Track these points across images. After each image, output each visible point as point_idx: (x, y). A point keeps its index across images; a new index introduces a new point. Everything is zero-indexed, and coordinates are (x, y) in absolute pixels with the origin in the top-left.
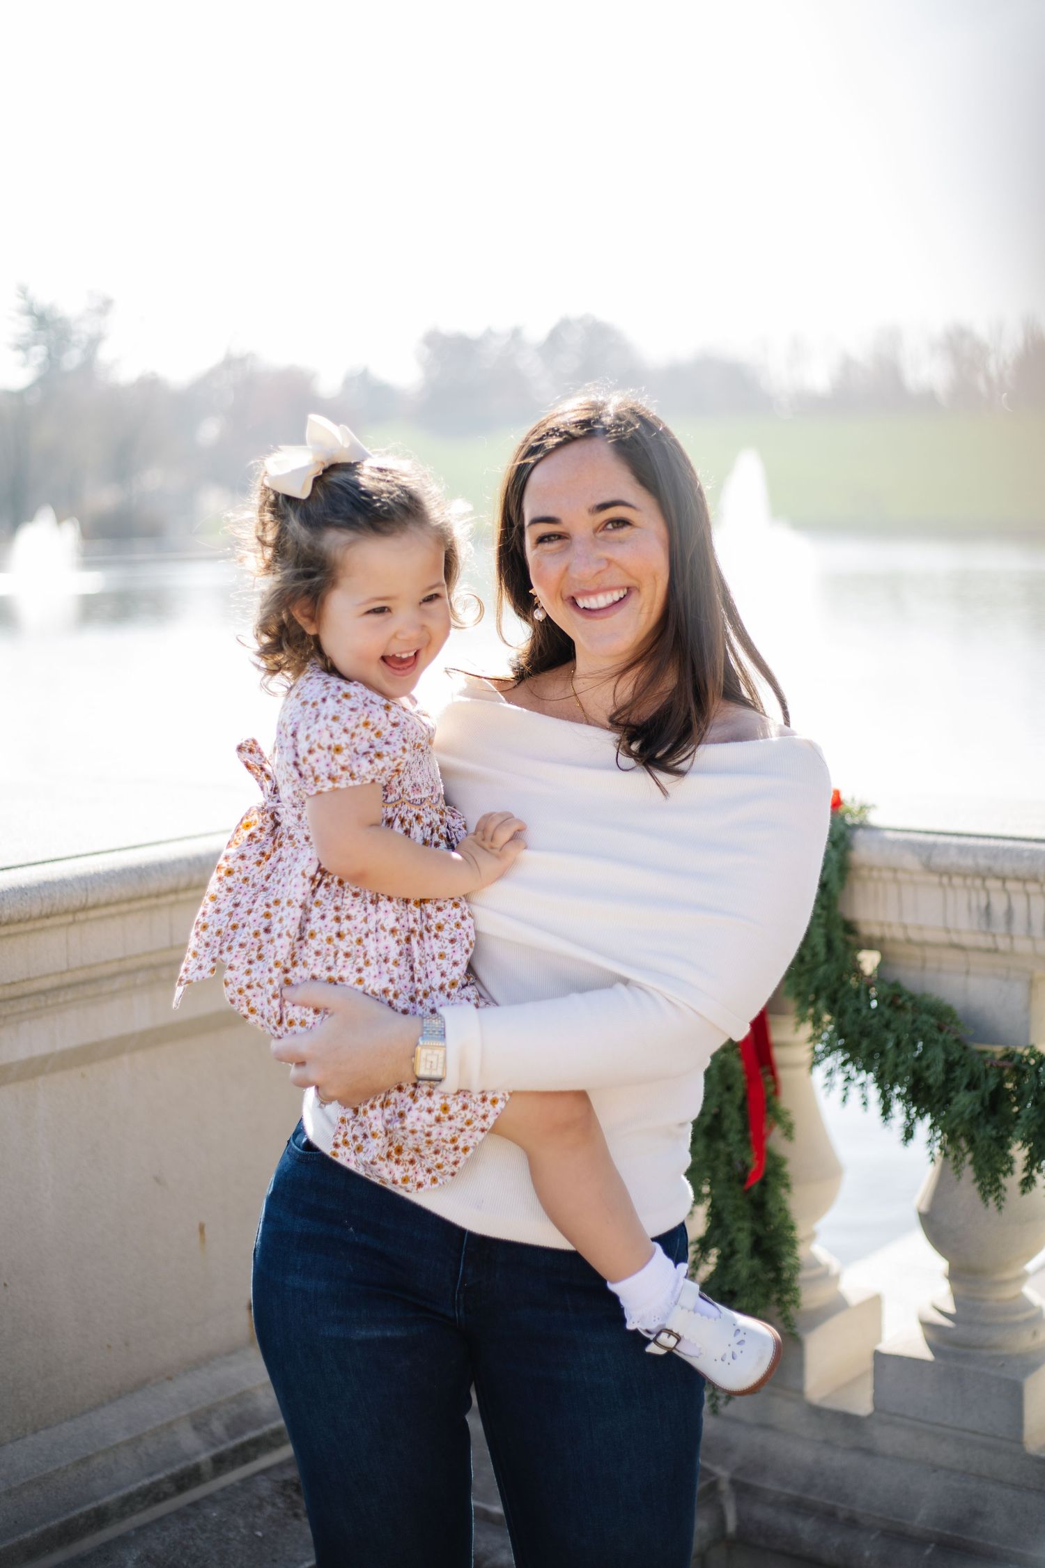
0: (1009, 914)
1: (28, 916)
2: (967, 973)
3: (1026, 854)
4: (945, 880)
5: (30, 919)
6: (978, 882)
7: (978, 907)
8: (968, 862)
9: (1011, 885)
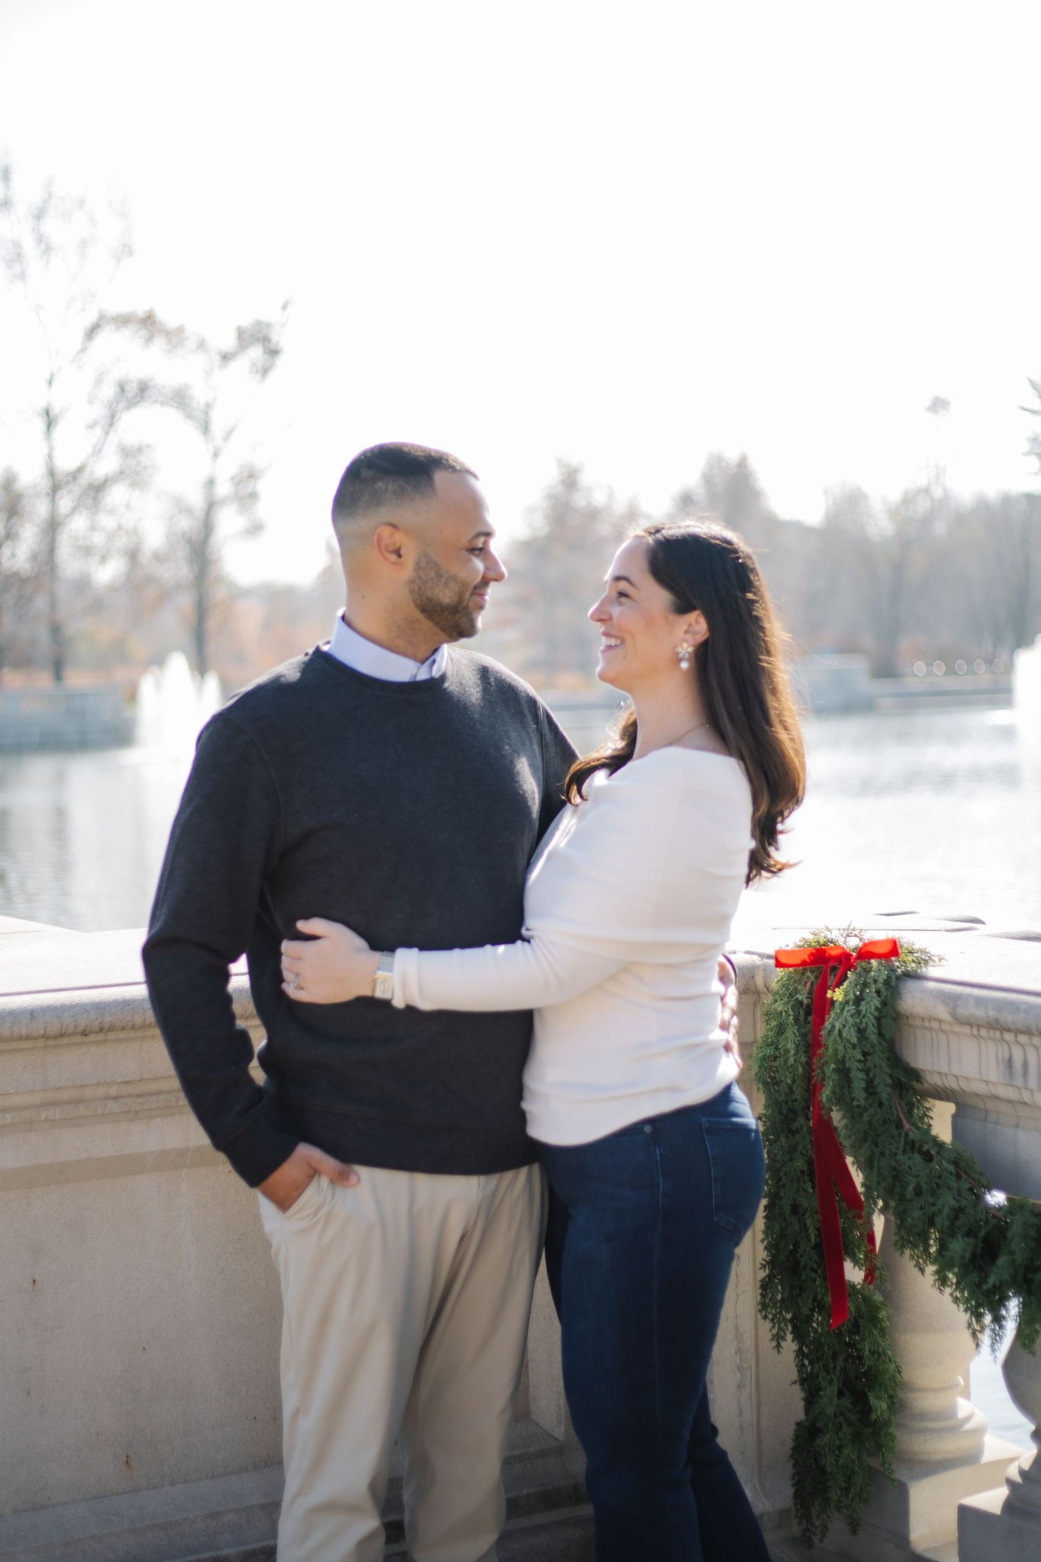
0: (1025, 1065)
1: (130, 1024)
2: (1017, 1126)
3: (1023, 1007)
4: (975, 1032)
5: (133, 1028)
6: (998, 1034)
7: (1003, 1058)
8: (980, 1013)
9: (1023, 1039)
